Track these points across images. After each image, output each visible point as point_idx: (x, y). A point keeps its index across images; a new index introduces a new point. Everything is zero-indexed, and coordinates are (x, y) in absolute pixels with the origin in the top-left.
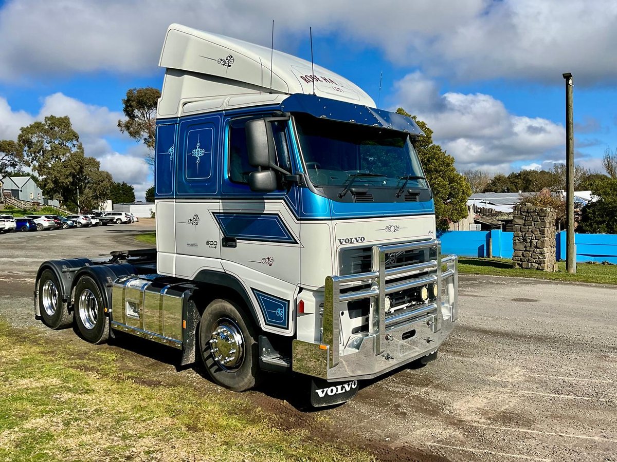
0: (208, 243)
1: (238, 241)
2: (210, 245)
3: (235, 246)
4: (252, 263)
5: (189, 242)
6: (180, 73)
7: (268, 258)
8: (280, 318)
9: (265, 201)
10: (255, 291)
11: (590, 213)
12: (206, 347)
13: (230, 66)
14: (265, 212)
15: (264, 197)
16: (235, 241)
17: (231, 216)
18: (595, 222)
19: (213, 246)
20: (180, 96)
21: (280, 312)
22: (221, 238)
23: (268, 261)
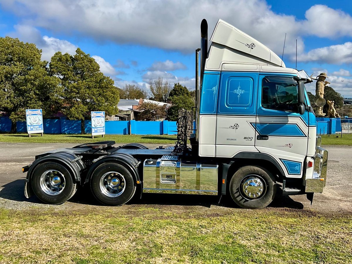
0: (245, 138)
1: (269, 137)
2: (246, 139)
3: (268, 139)
4: (279, 147)
5: (228, 138)
6: (222, 46)
7: (289, 144)
8: (297, 171)
9: (289, 118)
10: (282, 160)
11: (173, 112)
12: (236, 191)
13: (252, 49)
14: (288, 123)
15: (288, 116)
16: (267, 137)
17: (265, 125)
18: (175, 116)
19: (249, 139)
20: (222, 59)
21: (297, 168)
22: (256, 135)
23: (290, 145)
